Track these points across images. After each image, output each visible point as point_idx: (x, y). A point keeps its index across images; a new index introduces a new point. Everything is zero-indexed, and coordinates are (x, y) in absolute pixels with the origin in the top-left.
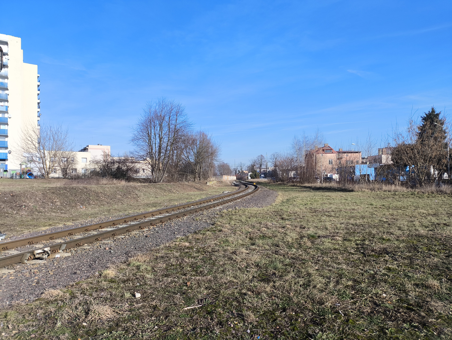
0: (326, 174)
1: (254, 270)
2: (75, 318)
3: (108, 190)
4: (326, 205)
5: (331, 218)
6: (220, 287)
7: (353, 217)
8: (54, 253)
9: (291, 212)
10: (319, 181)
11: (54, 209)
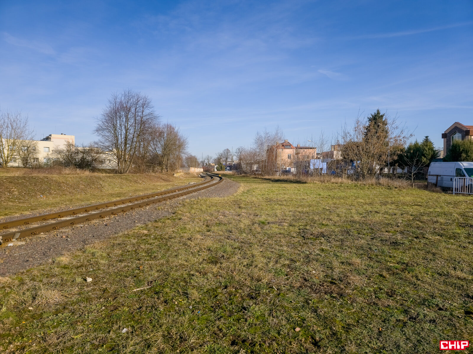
0: (284, 167)
1: (205, 254)
2: (21, 303)
3: (70, 180)
4: (281, 195)
5: (283, 207)
6: (170, 269)
7: (301, 206)
8: (7, 242)
9: (249, 201)
10: (278, 173)
11: (11, 198)
